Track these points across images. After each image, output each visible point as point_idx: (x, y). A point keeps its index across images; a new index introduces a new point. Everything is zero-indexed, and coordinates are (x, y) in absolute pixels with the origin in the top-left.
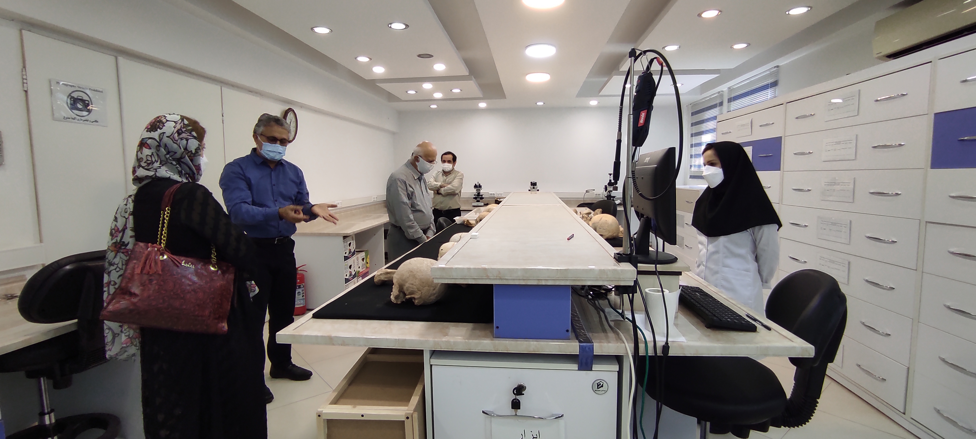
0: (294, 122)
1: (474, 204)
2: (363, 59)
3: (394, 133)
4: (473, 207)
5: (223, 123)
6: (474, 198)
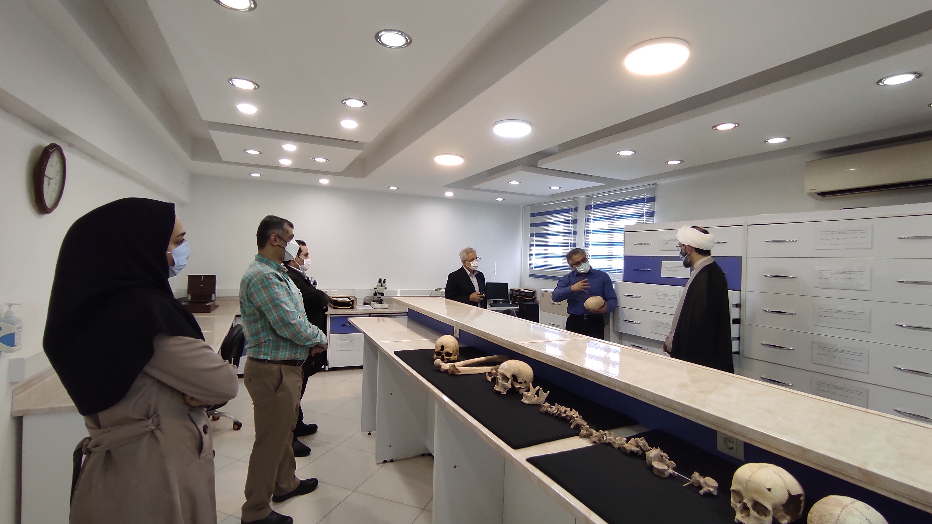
0: (58, 173)
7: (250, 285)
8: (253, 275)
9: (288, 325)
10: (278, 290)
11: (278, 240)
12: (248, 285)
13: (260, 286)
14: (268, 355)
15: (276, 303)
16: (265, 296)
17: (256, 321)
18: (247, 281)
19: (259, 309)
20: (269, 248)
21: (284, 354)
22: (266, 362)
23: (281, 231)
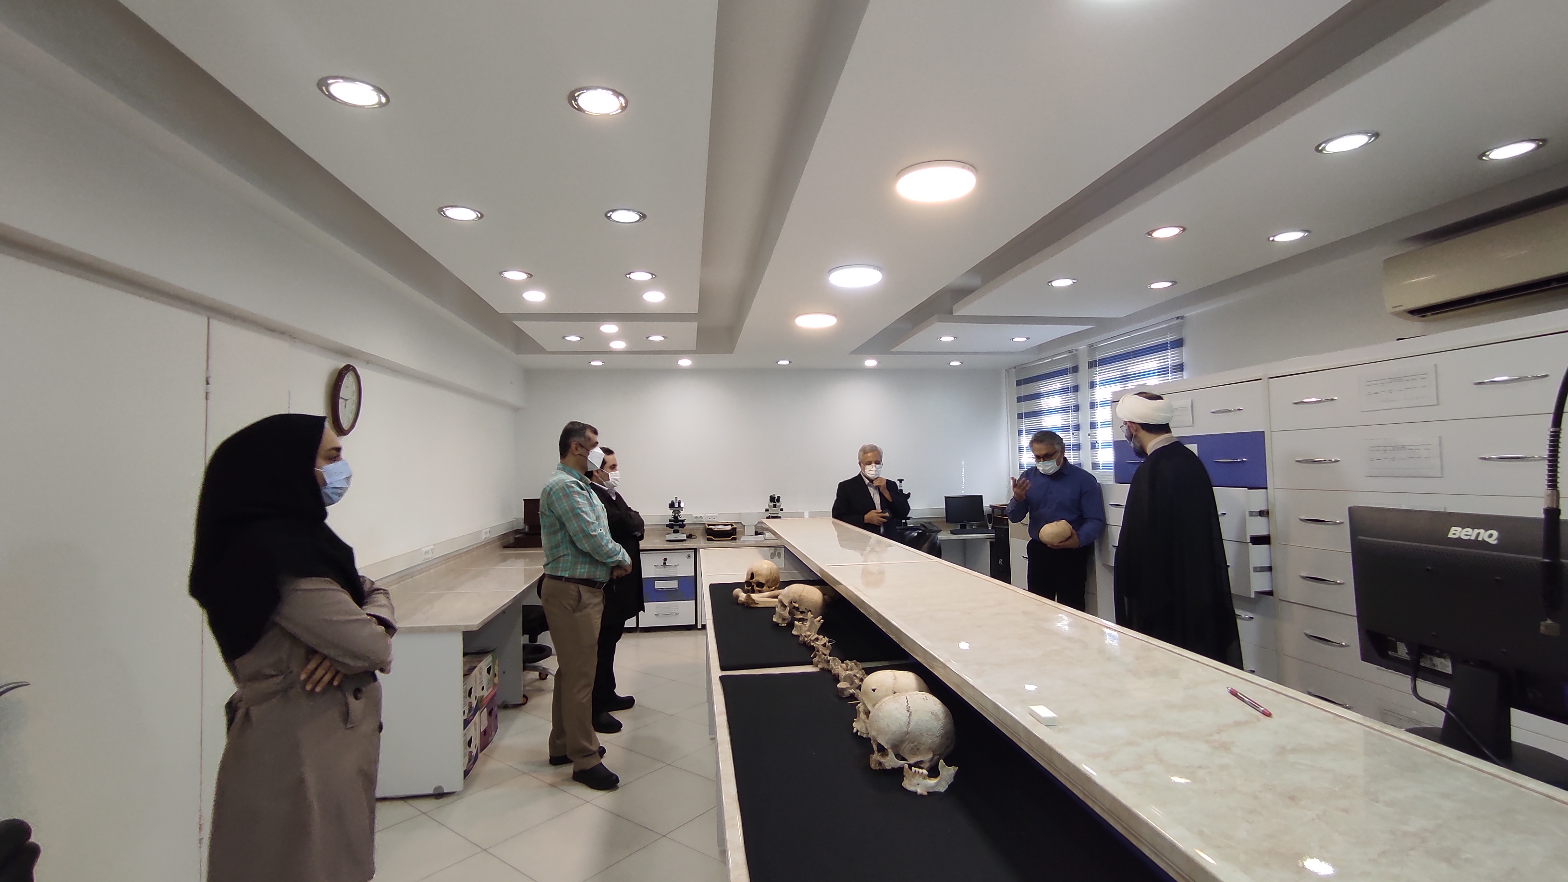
0: (354, 393)
1: (668, 537)
2: (515, 276)
3: (516, 409)
4: (668, 542)
5: (207, 399)
6: (667, 526)
7: (552, 493)
8: (554, 483)
9: (588, 536)
10: (579, 499)
11: (579, 448)
12: (549, 493)
13: (561, 494)
14: (566, 571)
15: (576, 514)
16: (565, 504)
17: (555, 533)
18: (548, 489)
19: (559, 519)
20: (570, 458)
21: (583, 571)
22: (564, 580)
23: (583, 439)
